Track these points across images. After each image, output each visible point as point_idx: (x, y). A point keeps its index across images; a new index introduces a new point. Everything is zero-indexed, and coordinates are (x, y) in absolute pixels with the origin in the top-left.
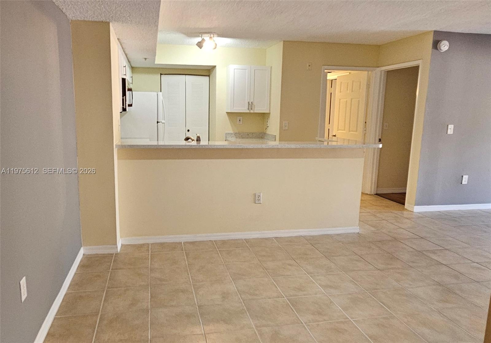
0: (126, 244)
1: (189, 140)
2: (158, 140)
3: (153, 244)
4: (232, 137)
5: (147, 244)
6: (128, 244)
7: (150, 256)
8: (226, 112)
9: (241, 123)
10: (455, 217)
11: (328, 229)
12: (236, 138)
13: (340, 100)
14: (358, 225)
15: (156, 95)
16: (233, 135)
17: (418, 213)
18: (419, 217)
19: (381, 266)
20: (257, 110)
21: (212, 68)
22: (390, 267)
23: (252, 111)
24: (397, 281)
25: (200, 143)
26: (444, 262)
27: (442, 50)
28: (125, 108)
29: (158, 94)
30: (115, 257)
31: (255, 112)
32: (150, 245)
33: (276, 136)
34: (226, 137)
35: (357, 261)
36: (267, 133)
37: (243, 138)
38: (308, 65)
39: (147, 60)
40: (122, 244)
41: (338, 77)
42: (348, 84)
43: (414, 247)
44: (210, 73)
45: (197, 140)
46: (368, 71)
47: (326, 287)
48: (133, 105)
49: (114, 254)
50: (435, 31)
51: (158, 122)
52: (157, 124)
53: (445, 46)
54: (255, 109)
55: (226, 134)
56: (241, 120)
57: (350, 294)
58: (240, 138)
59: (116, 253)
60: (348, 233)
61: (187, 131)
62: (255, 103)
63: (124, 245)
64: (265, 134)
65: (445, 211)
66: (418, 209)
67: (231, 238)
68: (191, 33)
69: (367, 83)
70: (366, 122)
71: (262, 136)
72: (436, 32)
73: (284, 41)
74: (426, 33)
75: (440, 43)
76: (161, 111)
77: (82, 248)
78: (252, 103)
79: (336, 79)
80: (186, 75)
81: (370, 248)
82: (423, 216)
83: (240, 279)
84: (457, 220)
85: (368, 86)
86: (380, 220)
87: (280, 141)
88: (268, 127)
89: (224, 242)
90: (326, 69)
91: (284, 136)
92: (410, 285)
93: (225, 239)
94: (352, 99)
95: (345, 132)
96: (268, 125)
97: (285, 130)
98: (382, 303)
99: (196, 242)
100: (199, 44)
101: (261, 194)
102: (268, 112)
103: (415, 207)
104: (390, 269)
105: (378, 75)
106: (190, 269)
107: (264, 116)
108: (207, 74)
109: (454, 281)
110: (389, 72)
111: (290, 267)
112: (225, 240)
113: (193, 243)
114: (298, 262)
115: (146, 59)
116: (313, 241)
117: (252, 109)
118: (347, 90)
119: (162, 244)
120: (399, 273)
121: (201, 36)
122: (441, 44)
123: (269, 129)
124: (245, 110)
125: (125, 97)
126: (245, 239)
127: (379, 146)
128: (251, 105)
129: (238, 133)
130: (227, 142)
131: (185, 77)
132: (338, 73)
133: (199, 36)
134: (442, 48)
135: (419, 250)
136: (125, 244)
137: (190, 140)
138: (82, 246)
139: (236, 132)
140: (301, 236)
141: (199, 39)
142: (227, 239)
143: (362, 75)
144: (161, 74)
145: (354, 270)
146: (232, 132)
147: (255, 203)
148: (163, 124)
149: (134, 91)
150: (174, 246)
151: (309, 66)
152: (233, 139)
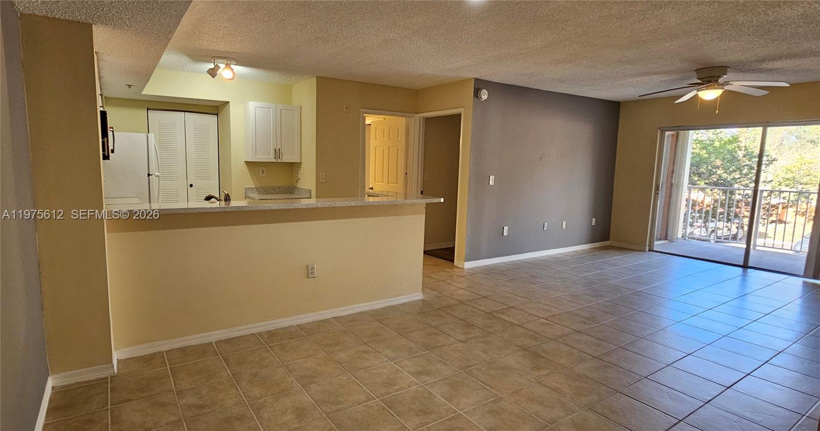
0: (125, 358)
1: (211, 200)
2: (150, 203)
3: (169, 351)
4: (253, 193)
5: (160, 352)
6: (128, 357)
7: (169, 371)
8: (245, 162)
9: (264, 175)
10: (503, 271)
11: (390, 299)
12: (259, 194)
13: (376, 148)
14: (421, 291)
15: (146, 138)
16: (255, 190)
17: (468, 269)
18: (472, 274)
19: (462, 337)
20: (286, 159)
21: (223, 104)
22: (470, 336)
23: (279, 161)
24: (485, 352)
25: (229, 205)
26: (517, 323)
27: (481, 98)
28: (107, 154)
29: (148, 137)
30: (111, 381)
31: (283, 161)
32: (164, 353)
33: (311, 190)
34: (246, 193)
35: (435, 334)
36: (298, 187)
37: (267, 194)
38: (345, 108)
39: (132, 87)
40: (117, 360)
41: (372, 122)
42: (384, 131)
43: (483, 309)
44: (218, 111)
45: (226, 200)
46: (407, 117)
47: (417, 374)
48: (115, 152)
49: (109, 378)
50: (475, 78)
51: (149, 175)
52: (147, 178)
53: (484, 95)
54: (284, 157)
55: (246, 189)
56: (265, 172)
57: (446, 379)
58: (263, 194)
59: (112, 375)
60: (412, 301)
61: (189, 186)
62: (282, 151)
63: (120, 360)
64: (295, 188)
65: (491, 265)
66: (468, 265)
67: (279, 327)
68: (199, 56)
69: (406, 131)
70: (406, 173)
71: (290, 190)
72: (477, 80)
73: (317, 77)
74: (466, 80)
75: (480, 92)
76: (154, 159)
77: (50, 378)
78: (279, 150)
79: (370, 125)
80: (185, 111)
81: (441, 316)
82: (474, 272)
83: (312, 384)
84: (506, 273)
85: (407, 133)
86: (436, 282)
87: (317, 198)
88: (299, 179)
89: (272, 334)
90: (365, 113)
91: (323, 190)
92: (499, 354)
93: (272, 329)
94: (389, 148)
95: (382, 184)
96: (299, 176)
97: (322, 183)
98: (481, 382)
99: (233, 338)
100: (211, 71)
101: (316, 265)
102: (299, 162)
103: (466, 263)
104: (471, 339)
105: (416, 120)
106: (237, 381)
107: (293, 167)
108: (215, 112)
109: (534, 343)
110: (428, 120)
111: (366, 355)
112: (271, 331)
113: (229, 341)
114: (373, 346)
115: (130, 86)
116: (380, 316)
117: (279, 158)
118: (384, 137)
119: (183, 350)
120: (482, 342)
121: (213, 61)
122: (482, 92)
123: (300, 182)
124: (270, 158)
125: (106, 138)
126: (297, 326)
127: (440, 200)
128: (278, 153)
129: (262, 187)
130: (248, 200)
131: (184, 115)
132: (373, 118)
133: (210, 62)
134: (483, 97)
135: (488, 312)
136: (123, 358)
137: (213, 200)
138: (49, 376)
139: (258, 186)
140: (364, 312)
141: (212, 66)
142: (274, 329)
143: (400, 122)
144: (148, 109)
145: (438, 347)
146: (254, 187)
147: (308, 278)
148: (157, 178)
149: (117, 131)
150: (203, 350)
151: (347, 108)
152: (256, 196)
